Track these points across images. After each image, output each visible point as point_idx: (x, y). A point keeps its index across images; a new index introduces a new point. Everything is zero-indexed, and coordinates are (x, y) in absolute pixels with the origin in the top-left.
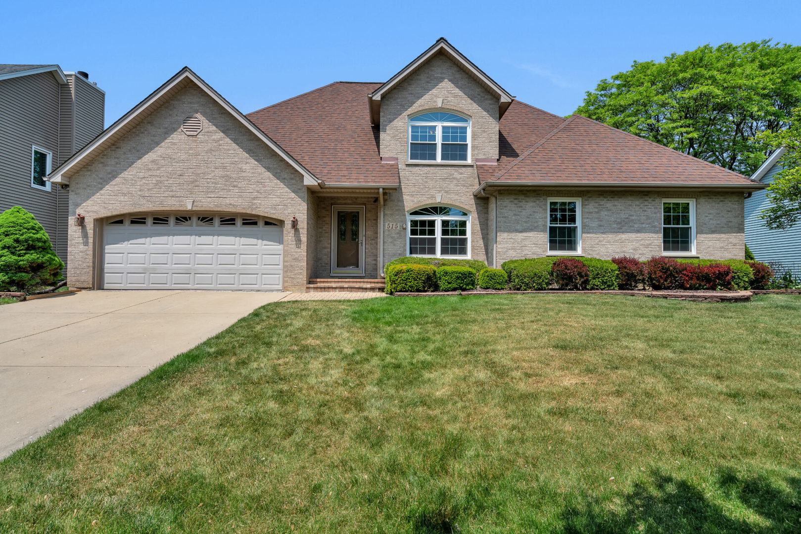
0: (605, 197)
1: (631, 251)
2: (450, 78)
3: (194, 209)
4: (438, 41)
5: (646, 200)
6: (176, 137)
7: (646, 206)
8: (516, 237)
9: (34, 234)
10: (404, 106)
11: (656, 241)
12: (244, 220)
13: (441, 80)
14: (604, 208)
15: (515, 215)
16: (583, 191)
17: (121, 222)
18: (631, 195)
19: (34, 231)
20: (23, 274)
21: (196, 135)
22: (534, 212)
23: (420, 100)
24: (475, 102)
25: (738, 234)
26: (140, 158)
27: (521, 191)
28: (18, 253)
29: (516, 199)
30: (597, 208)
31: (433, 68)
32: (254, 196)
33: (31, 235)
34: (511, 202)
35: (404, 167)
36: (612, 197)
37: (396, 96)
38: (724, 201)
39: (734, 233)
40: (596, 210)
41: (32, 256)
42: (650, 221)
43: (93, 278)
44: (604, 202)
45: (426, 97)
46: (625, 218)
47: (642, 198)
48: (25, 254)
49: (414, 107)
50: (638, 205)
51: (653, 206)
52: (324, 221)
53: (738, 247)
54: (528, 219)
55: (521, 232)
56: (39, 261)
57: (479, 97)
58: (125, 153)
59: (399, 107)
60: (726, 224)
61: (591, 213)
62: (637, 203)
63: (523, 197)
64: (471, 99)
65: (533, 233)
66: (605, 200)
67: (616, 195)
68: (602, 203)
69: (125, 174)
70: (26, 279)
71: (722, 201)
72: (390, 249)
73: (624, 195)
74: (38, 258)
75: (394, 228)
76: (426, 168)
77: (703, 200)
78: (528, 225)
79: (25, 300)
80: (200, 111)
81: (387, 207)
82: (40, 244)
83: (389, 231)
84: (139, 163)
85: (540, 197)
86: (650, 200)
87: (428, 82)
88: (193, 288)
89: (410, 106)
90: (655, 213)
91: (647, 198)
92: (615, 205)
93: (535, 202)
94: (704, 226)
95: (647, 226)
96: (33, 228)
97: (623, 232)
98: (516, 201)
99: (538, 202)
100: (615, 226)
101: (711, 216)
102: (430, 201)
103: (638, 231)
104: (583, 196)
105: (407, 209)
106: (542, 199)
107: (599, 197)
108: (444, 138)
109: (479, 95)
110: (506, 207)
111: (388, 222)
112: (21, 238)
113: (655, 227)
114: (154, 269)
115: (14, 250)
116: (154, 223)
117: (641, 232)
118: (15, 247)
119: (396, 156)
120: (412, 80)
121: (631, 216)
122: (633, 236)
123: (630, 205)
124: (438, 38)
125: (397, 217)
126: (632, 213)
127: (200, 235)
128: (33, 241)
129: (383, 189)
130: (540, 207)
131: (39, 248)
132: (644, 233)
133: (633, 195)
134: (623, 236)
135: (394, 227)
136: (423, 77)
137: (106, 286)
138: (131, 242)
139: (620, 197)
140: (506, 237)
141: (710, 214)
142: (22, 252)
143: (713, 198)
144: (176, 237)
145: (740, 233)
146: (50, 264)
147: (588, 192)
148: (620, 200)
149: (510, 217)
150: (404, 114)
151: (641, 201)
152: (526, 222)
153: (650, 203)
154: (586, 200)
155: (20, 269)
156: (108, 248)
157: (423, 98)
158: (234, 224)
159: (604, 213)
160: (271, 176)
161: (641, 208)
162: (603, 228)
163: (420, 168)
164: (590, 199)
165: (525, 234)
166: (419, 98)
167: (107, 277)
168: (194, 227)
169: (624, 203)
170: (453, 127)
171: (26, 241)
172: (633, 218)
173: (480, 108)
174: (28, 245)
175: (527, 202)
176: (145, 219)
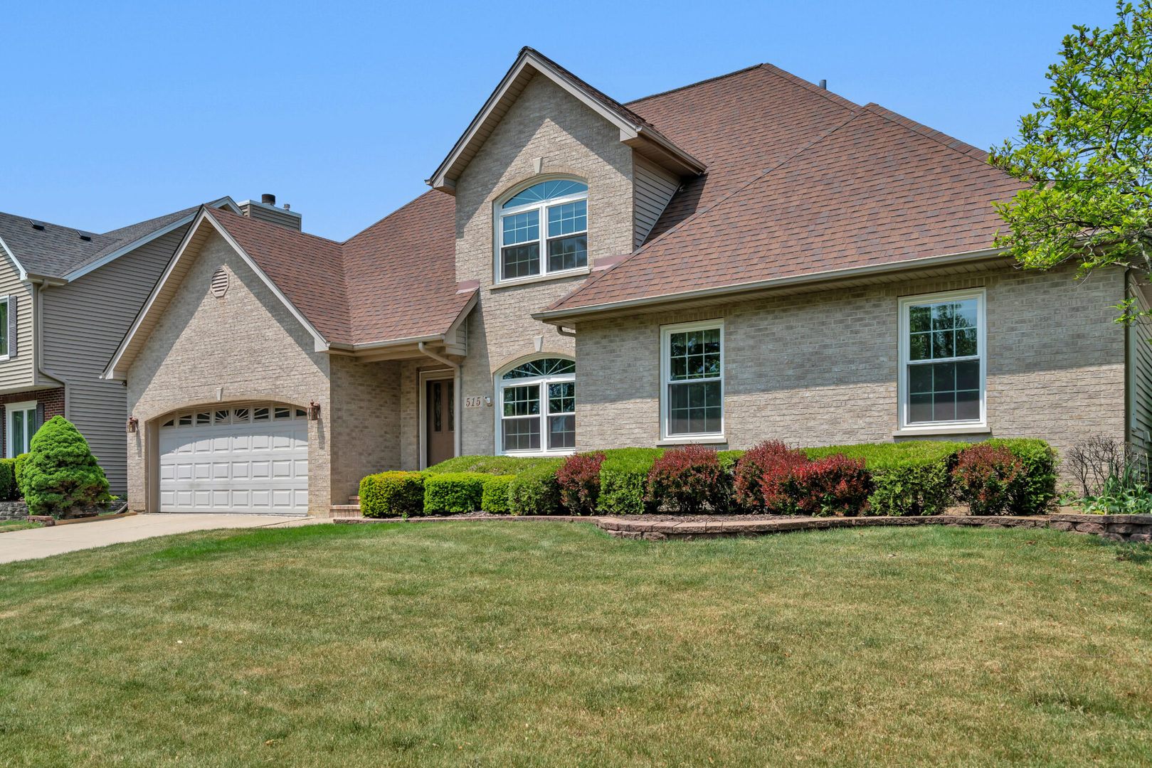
0: (768, 312)
1: (826, 427)
2: (553, 114)
3: (223, 400)
4: (521, 54)
5: (858, 308)
6: (208, 302)
7: (861, 319)
8: (606, 412)
9: (65, 447)
10: (487, 186)
11: (881, 401)
12: (277, 410)
13: (538, 123)
14: (767, 335)
15: (603, 368)
16: (726, 305)
17: (171, 423)
18: (825, 299)
19: (65, 444)
20: (54, 495)
21: (223, 296)
22: (636, 359)
23: (509, 169)
24: (592, 150)
25: (1105, 367)
26: (178, 337)
27: (613, 320)
28: (48, 470)
29: (605, 337)
30: (753, 337)
31: (527, 104)
32: (277, 375)
33: (62, 449)
34: (597, 343)
35: (488, 295)
36: (784, 311)
37: (477, 170)
38: (1063, 284)
39: (1092, 365)
40: (751, 342)
41: (62, 474)
42: (869, 354)
43: (147, 498)
44: (766, 323)
45: (517, 162)
46: (812, 354)
47: (849, 303)
48: (56, 471)
49: (501, 184)
50: (841, 321)
51: (874, 318)
52: (408, 399)
53: (1103, 401)
54: (625, 375)
55: (613, 401)
56: (70, 479)
57: (600, 138)
58: (166, 333)
59: (480, 189)
60: (1067, 344)
61: (739, 349)
62: (839, 316)
63: (617, 332)
64: (587, 145)
65: (632, 401)
66: (770, 317)
67: (793, 304)
68: (763, 324)
69: (168, 361)
70: (57, 500)
71: (1056, 285)
72: (471, 443)
73: (808, 302)
74: (68, 476)
75: (475, 406)
76: (519, 292)
77: (1004, 289)
78: (625, 386)
79: (54, 524)
80: (227, 260)
81: (464, 370)
82: (71, 459)
83: (469, 410)
84: (177, 345)
85: (646, 327)
86: (868, 305)
87: (521, 132)
88: (231, 510)
89: (496, 184)
90: (880, 335)
91: (860, 302)
92: (792, 328)
93: (636, 339)
94: (1007, 354)
95: (862, 366)
96: (65, 441)
97: (807, 387)
98: (604, 342)
99: (641, 338)
100: (790, 372)
101: (1025, 328)
102: (525, 352)
103: (841, 381)
104: (726, 315)
105: (493, 370)
106: (648, 331)
107: (757, 314)
108: (552, 229)
109: (598, 134)
110: (587, 354)
111: (468, 396)
112: (51, 453)
113: (880, 367)
114: (198, 485)
115: (44, 468)
116: (198, 422)
117: (847, 383)
118: (46, 465)
119: (476, 278)
120: (497, 135)
121: (825, 346)
122: (828, 392)
123: (823, 323)
124: (520, 49)
125: (480, 385)
126: (828, 341)
127: (236, 436)
128: (63, 456)
129: (425, 343)
130: (647, 348)
131: (71, 463)
132: (854, 383)
133: (831, 299)
134: (808, 394)
135: (475, 404)
136: (513, 125)
137: (163, 508)
138: (181, 448)
139: (799, 309)
140: (588, 413)
141: (1023, 321)
142: (52, 469)
143: (1029, 281)
144: (217, 440)
145: (1109, 363)
146: (83, 482)
147: (735, 305)
148: (802, 315)
149: (595, 373)
150: (488, 199)
151: (848, 310)
152: (621, 381)
153: (867, 313)
154: (731, 323)
155: (50, 489)
156: (164, 458)
157: (513, 164)
158: (267, 417)
159: (766, 348)
160: (293, 342)
161: (847, 327)
162: (767, 381)
163: (510, 293)
164: (740, 320)
165: (619, 405)
166: (507, 165)
167: (164, 497)
168: (232, 426)
169: (811, 319)
170: (565, 206)
171: (56, 456)
172: (830, 351)
173: (601, 160)
174: (59, 461)
175: (623, 340)
176: (190, 417)
